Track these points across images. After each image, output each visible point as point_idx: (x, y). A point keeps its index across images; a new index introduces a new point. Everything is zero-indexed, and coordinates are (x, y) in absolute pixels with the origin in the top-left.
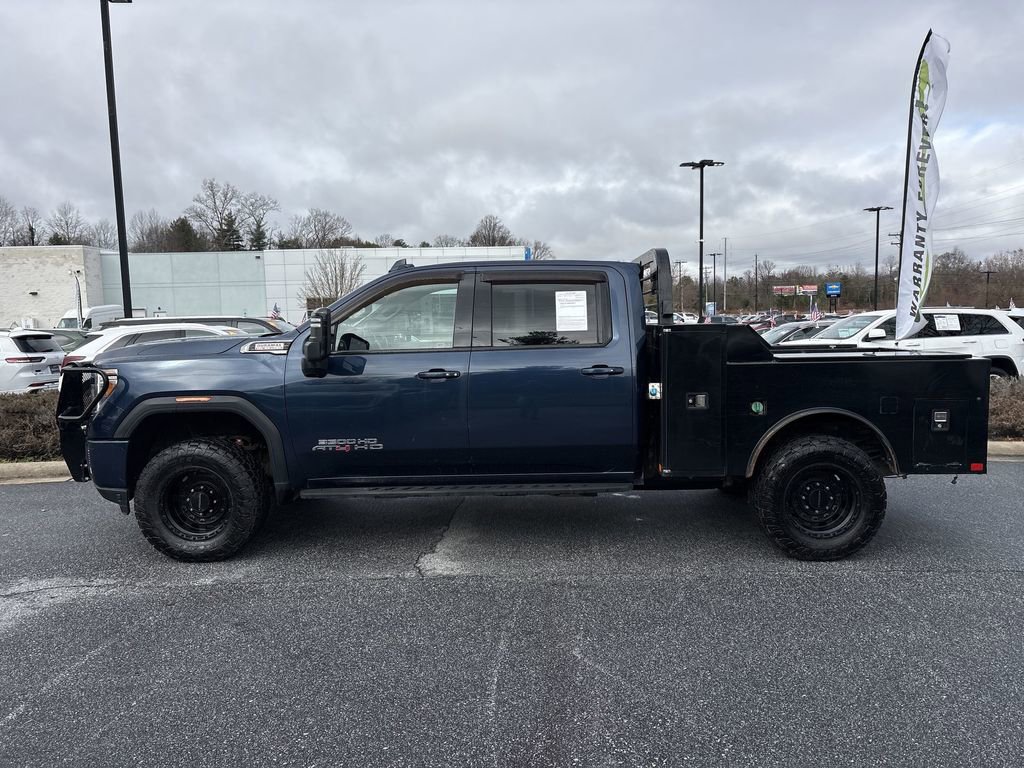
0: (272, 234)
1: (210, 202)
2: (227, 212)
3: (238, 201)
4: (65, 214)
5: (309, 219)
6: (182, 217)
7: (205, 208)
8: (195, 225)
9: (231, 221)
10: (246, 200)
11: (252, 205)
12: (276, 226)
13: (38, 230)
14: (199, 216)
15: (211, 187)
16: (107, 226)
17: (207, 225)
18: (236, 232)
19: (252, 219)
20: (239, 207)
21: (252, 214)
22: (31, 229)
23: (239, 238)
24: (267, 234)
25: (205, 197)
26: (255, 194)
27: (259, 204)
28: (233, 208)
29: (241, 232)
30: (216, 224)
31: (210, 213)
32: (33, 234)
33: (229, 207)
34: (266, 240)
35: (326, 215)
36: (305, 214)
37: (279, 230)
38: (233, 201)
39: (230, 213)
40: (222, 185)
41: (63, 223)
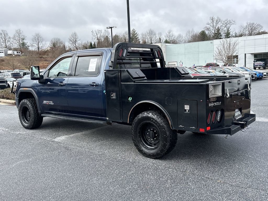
0: (232, 33)
1: (212, 25)
2: (217, 27)
3: (221, 23)
4: (169, 33)
5: (246, 26)
6: (203, 30)
7: (210, 26)
8: (207, 32)
9: (218, 30)
10: (224, 22)
11: (226, 23)
12: (234, 30)
13: (162, 39)
14: (208, 29)
15: (212, 19)
16: (180, 36)
17: (210, 32)
18: (220, 33)
19: (226, 29)
20: (221, 25)
21: (226, 27)
22: (160, 39)
23: (221, 36)
24: (231, 33)
25: (210, 23)
26: (227, 19)
27: (228, 23)
28: (219, 25)
29: (222, 33)
30: (213, 31)
31: (211, 28)
32: (160, 40)
33: (218, 25)
34: (230, 35)
35: (253, 24)
36: (245, 25)
37: (235, 31)
38: (219, 23)
39: (218, 27)
40: (216, 18)
41: (169, 36)
